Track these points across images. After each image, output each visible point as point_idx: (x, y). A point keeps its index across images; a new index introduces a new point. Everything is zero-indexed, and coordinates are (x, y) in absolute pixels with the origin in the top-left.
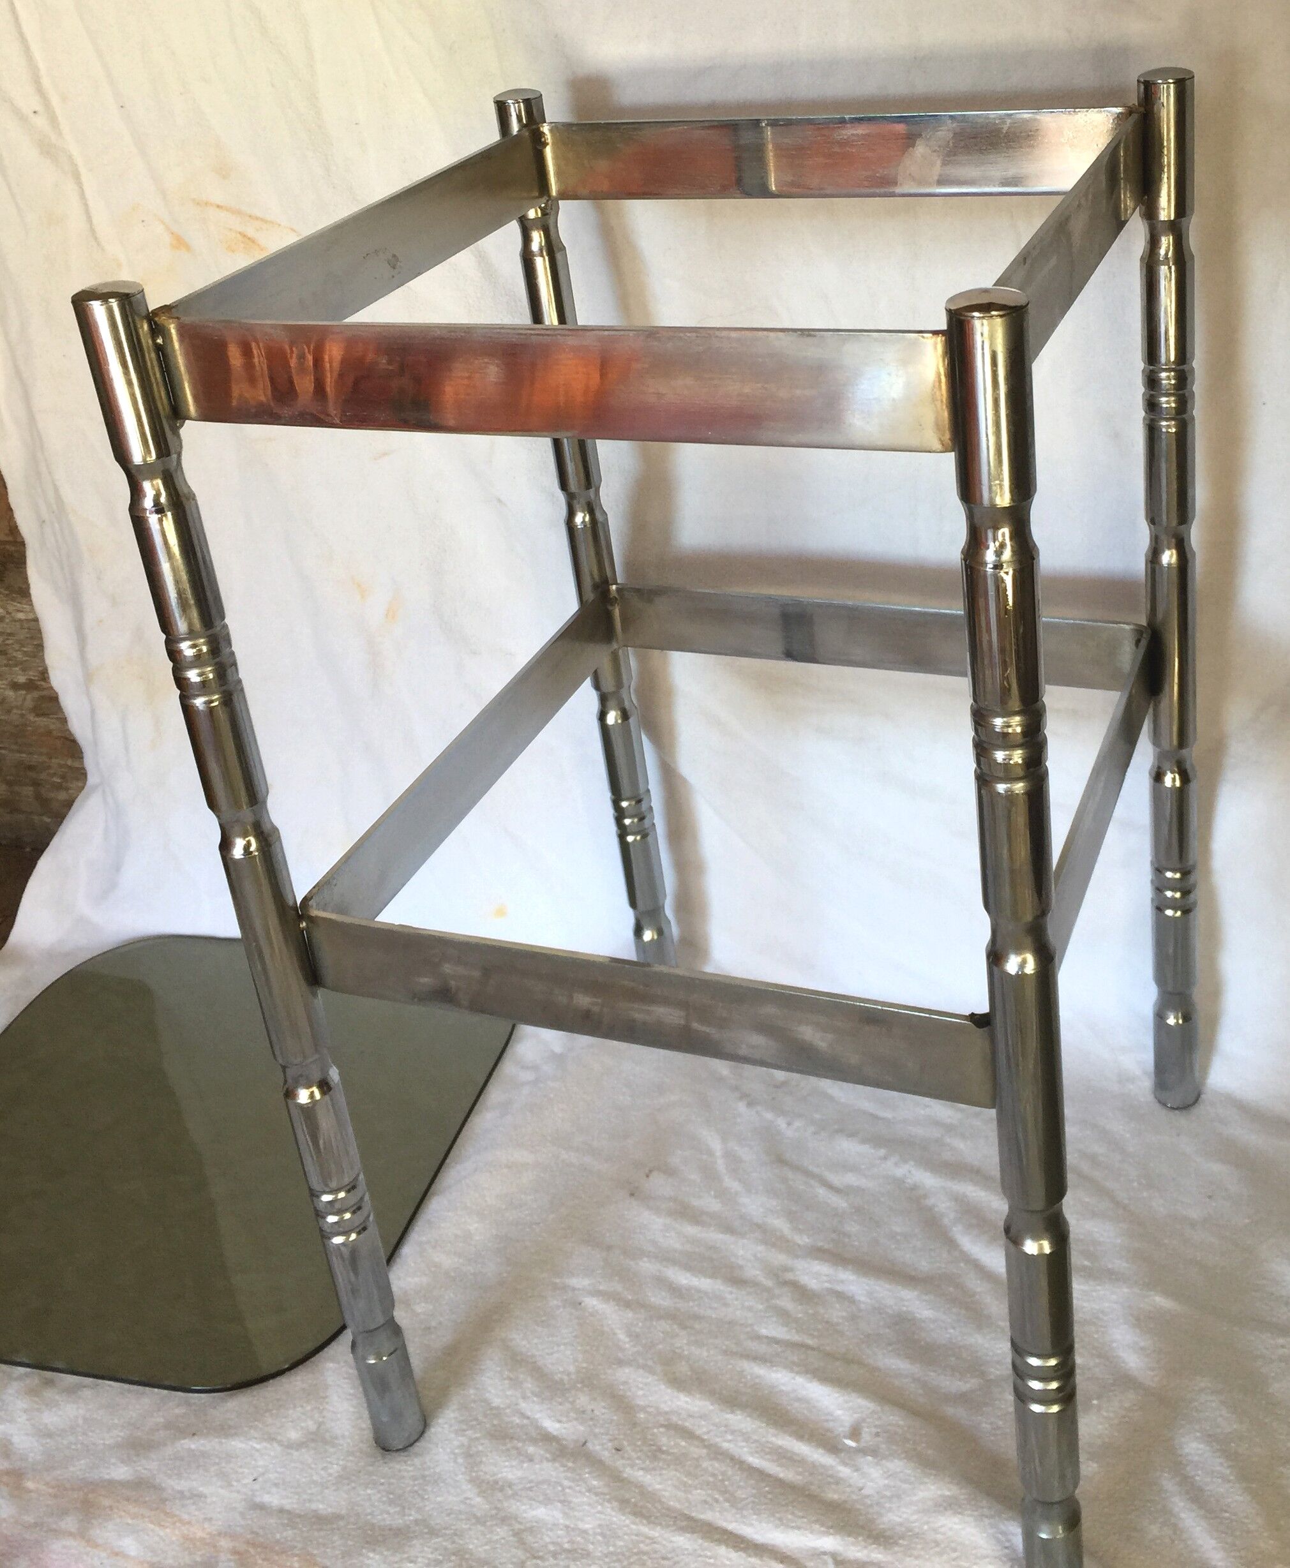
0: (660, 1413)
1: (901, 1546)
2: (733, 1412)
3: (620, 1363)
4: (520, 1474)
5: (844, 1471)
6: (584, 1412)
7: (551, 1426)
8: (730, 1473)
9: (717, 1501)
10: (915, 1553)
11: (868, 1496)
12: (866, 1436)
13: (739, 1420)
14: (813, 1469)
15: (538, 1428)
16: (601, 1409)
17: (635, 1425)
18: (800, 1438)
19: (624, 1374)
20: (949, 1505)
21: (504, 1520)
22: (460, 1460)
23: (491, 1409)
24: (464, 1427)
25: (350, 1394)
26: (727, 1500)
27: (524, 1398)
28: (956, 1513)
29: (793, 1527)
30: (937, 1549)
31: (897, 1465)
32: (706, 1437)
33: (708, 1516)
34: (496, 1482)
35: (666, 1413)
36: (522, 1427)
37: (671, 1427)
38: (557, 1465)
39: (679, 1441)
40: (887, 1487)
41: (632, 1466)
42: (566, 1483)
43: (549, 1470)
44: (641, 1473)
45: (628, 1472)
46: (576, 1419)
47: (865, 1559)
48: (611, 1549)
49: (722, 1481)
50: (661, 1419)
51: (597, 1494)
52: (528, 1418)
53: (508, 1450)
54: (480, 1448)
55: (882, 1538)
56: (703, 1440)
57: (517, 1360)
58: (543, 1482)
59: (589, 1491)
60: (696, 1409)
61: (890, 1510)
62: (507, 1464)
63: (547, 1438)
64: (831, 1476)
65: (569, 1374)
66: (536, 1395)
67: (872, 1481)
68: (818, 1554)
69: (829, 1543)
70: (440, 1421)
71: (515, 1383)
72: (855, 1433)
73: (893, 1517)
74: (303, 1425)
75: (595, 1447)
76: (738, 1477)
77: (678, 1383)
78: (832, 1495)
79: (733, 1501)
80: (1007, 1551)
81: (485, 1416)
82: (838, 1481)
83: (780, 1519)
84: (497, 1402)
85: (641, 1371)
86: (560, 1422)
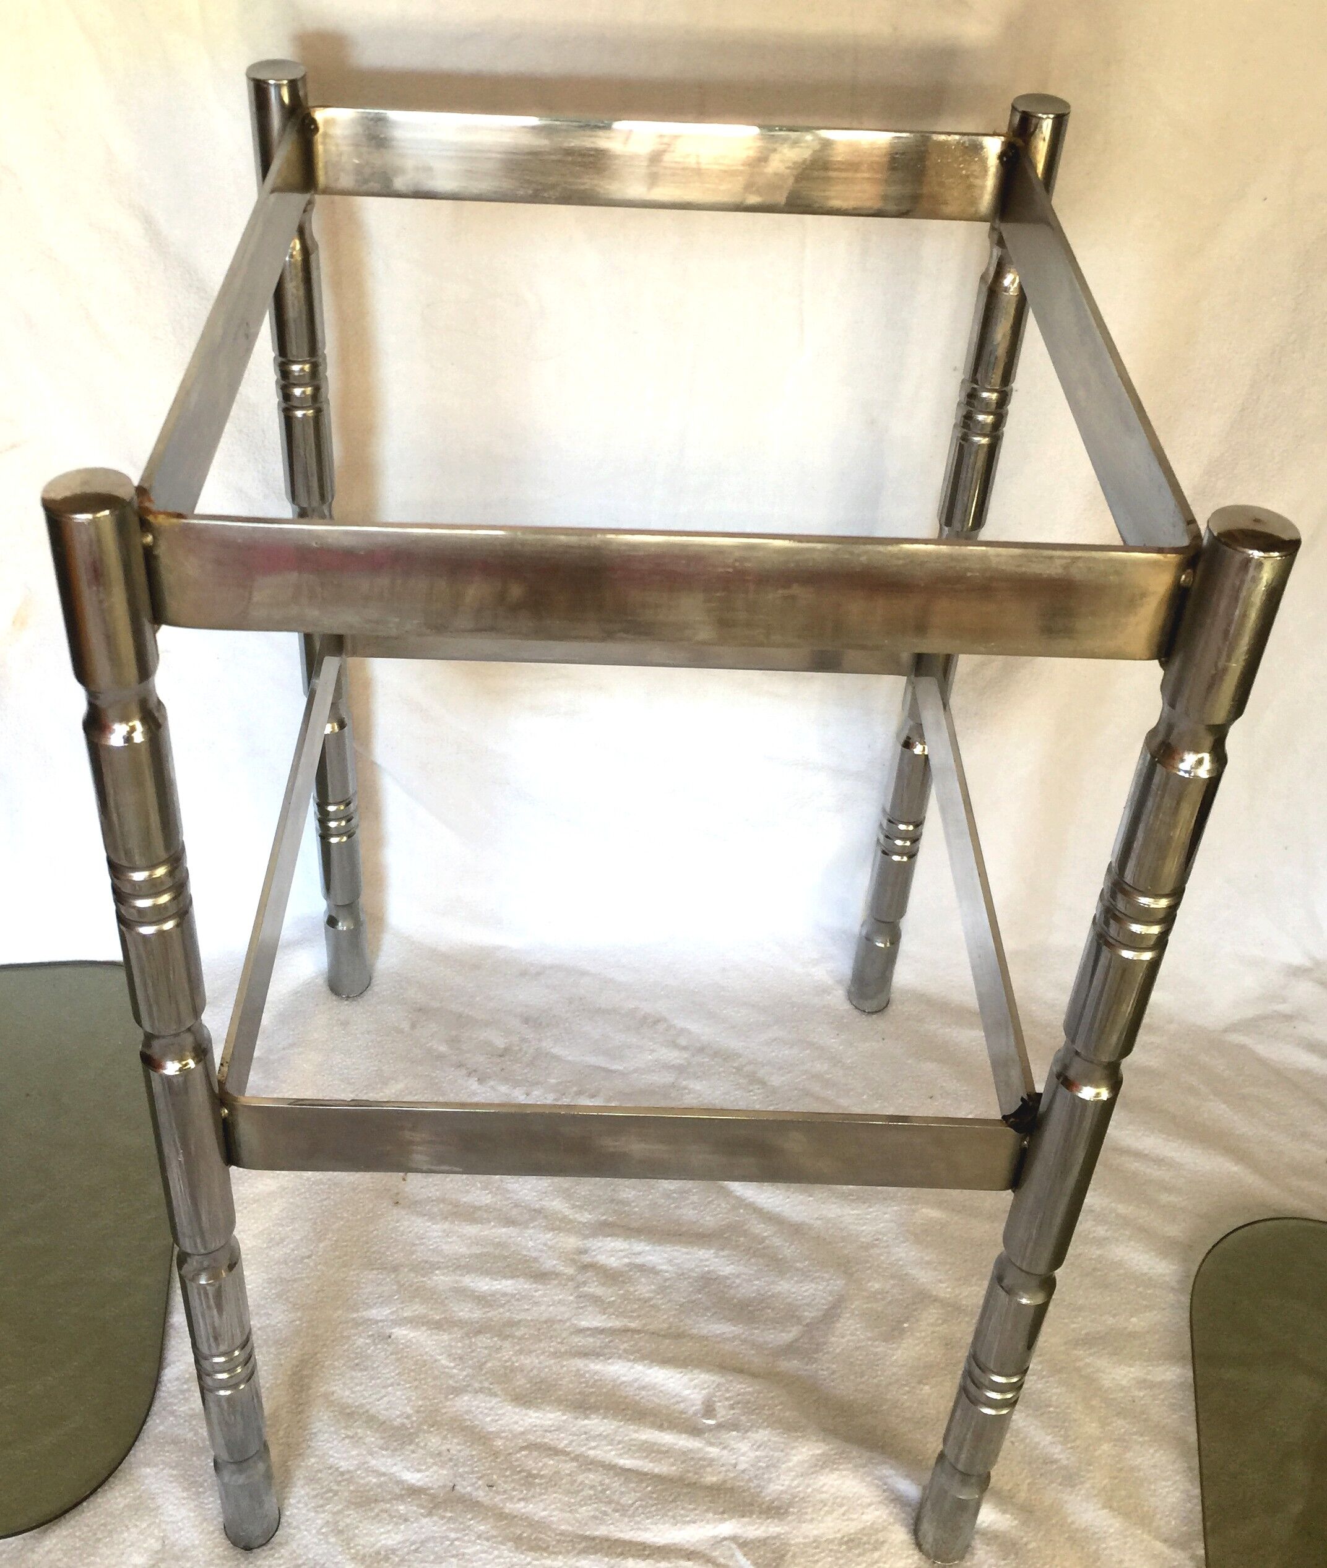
0: (515, 1436)
1: (793, 1513)
2: (587, 1417)
3: (457, 1391)
4: (399, 1538)
5: (713, 1451)
6: (440, 1454)
7: (412, 1478)
8: (607, 1481)
9: (605, 1513)
10: (808, 1517)
11: (743, 1471)
12: (723, 1413)
13: (596, 1424)
14: (685, 1456)
15: (399, 1482)
16: (455, 1446)
17: (496, 1454)
18: (661, 1428)
19: (463, 1402)
20: (823, 1464)
22: (332, 1540)
23: (342, 1474)
24: (321, 1502)
25: (184, 1499)
26: (617, 1511)
27: (371, 1454)
28: (832, 1470)
29: (689, 1522)
30: (826, 1508)
31: (762, 1434)
32: (568, 1449)
33: (602, 1531)
34: (378, 1553)
35: (523, 1433)
36: (380, 1485)
37: (532, 1447)
38: (435, 1518)
39: (545, 1460)
40: (759, 1459)
41: (511, 1499)
42: (453, 1535)
43: (431, 1526)
44: (522, 1504)
45: (509, 1507)
46: (435, 1464)
47: (764, 1535)
49: (603, 1491)
50: (521, 1442)
51: (488, 1540)
52: (384, 1474)
53: (378, 1515)
54: (348, 1521)
55: (775, 1510)
56: (567, 1454)
57: (348, 1415)
58: (427, 1540)
59: (479, 1537)
60: (550, 1423)
61: (770, 1480)
62: (382, 1530)
63: (413, 1492)
64: (703, 1459)
65: (408, 1417)
66: (382, 1448)
67: (743, 1455)
68: (719, 1542)
69: (728, 1527)
70: (292, 1501)
71: (356, 1440)
72: (709, 1410)
73: (778, 1485)
74: (145, 1546)
75: (465, 1488)
76: (616, 1484)
77: (523, 1400)
78: (710, 1479)
79: (623, 1510)
80: (886, 1494)
81: (339, 1483)
82: (711, 1462)
83: (674, 1517)
84: (344, 1465)
85: (481, 1396)
86: (419, 1471)
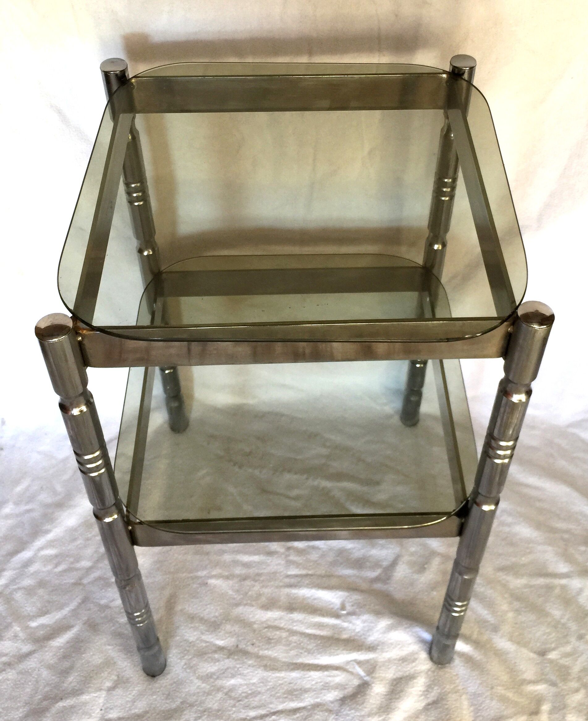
0: (262, 623)
1: (379, 649)
2: (292, 613)
3: (237, 605)
4: (216, 668)
5: (345, 625)
6: (231, 632)
7: (220, 643)
8: (301, 640)
9: (301, 653)
10: (385, 650)
11: (358, 632)
12: (349, 608)
13: (297, 616)
14: (334, 627)
15: (215, 645)
16: (236, 628)
17: (254, 631)
18: (323, 616)
19: (240, 610)
20: (390, 628)
21: (219, 689)
22: (188, 671)
23: (191, 643)
24: (183, 655)
25: (125, 658)
26: (305, 652)
27: (202, 633)
28: (396, 630)
29: (336, 655)
30: (393, 646)
31: (365, 617)
32: (285, 627)
33: (300, 660)
34: (207, 675)
35: (265, 621)
36: (206, 647)
37: (269, 627)
38: (230, 659)
39: (275, 632)
40: (364, 627)
41: (262, 649)
42: (238, 666)
43: (228, 663)
44: (266, 651)
45: (261, 653)
46: (229, 637)
47: (367, 659)
48: (268, 687)
49: (300, 644)
50: (265, 625)
51: (253, 666)
52: (208, 642)
53: (206, 659)
54: (194, 662)
55: (372, 648)
56: (284, 629)
57: (192, 618)
58: (228, 668)
59: (249, 666)
60: (277, 616)
61: (369, 636)
62: (209, 666)
63: (221, 649)
64: (341, 628)
65: (217, 617)
66: (206, 631)
67: (358, 625)
68: (348, 663)
69: (352, 656)
70: (170, 656)
71: (196, 628)
72: (343, 608)
73: (373, 638)
74: (111, 678)
75: (242, 646)
76: (306, 640)
77: (265, 607)
78: (345, 636)
79: (309, 652)
81: (189, 647)
82: (345, 629)
83: (329, 653)
84: (191, 639)
85: (247, 607)
86: (223, 640)
